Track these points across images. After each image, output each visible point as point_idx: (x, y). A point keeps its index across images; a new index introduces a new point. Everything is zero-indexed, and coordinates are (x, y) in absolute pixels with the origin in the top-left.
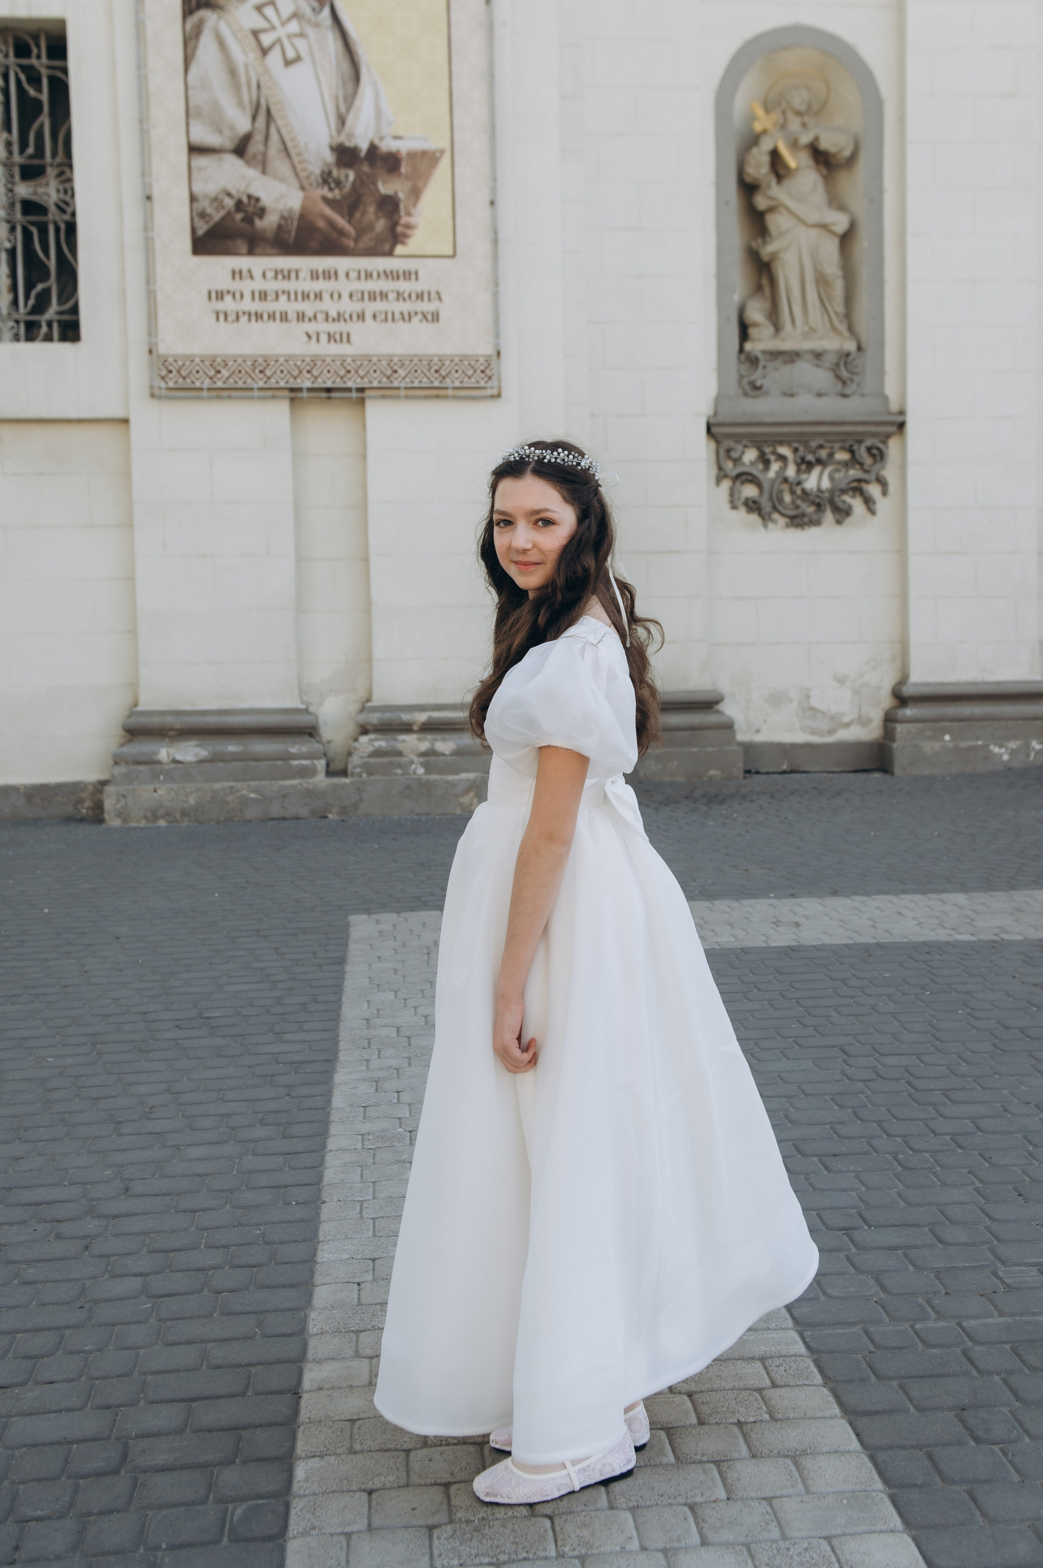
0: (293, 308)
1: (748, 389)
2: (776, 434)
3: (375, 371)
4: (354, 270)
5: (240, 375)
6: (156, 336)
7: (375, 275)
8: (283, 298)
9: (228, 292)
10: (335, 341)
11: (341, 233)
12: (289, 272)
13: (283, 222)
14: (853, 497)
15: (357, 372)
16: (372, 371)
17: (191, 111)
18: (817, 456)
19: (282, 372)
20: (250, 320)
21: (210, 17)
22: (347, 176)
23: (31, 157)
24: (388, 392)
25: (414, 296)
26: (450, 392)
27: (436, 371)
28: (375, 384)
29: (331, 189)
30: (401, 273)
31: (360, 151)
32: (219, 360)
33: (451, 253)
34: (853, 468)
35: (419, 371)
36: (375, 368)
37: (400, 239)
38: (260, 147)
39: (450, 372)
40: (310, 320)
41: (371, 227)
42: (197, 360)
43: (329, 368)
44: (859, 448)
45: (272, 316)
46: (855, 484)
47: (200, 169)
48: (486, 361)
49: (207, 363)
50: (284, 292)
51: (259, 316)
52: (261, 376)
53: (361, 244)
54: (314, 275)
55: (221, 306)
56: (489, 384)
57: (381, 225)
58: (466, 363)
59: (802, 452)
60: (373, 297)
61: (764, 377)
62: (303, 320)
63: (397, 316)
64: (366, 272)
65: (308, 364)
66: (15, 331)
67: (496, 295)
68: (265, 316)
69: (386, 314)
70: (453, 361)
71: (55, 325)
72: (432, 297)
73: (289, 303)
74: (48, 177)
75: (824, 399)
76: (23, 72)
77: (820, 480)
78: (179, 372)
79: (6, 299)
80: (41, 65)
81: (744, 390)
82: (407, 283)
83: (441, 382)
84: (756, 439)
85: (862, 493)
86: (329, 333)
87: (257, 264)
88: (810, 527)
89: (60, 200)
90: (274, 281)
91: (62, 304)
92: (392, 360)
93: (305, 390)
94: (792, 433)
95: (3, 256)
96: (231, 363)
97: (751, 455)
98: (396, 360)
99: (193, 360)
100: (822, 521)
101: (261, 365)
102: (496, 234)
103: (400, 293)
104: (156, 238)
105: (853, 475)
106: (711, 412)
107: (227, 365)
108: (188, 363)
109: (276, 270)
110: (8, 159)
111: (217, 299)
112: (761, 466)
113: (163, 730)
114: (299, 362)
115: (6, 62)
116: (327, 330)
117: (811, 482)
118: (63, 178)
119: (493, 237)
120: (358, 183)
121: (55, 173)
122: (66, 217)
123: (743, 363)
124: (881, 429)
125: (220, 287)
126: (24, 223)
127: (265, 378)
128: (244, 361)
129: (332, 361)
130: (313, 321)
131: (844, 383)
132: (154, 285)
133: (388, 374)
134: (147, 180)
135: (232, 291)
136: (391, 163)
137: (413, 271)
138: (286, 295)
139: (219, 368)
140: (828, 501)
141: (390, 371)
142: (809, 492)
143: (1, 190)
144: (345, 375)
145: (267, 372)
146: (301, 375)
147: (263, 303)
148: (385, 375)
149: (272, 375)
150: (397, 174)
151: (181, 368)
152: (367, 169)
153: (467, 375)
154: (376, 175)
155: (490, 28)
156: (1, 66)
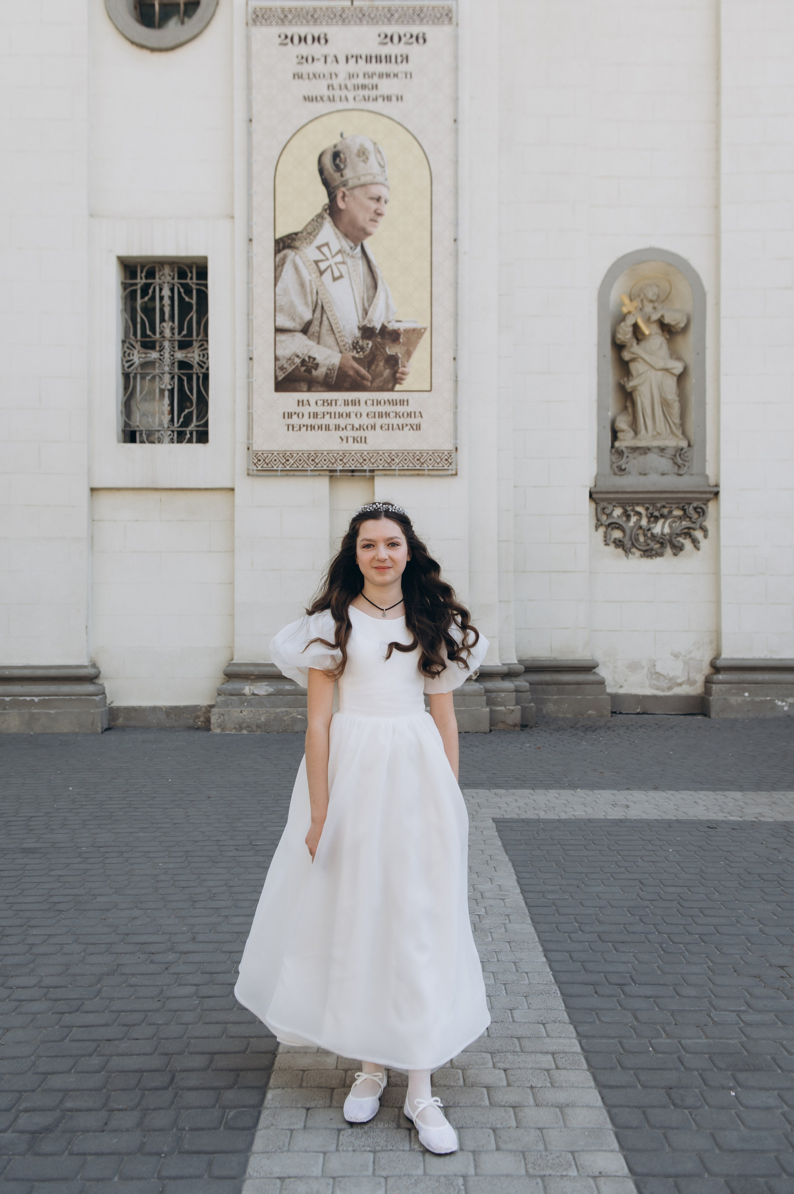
0: (332, 422)
1: (616, 470)
2: (634, 499)
3: (381, 460)
4: (370, 400)
5: (300, 463)
6: (252, 440)
7: (382, 402)
8: (327, 417)
9: (295, 413)
10: (358, 442)
11: (363, 378)
12: (331, 401)
13: (329, 372)
14: (685, 539)
15: (370, 460)
16: (378, 460)
17: (277, 309)
18: (661, 512)
19: (325, 460)
20: (307, 430)
22: (368, 344)
23: (184, 336)
24: (388, 472)
25: (405, 415)
26: (426, 472)
27: (418, 460)
28: (381, 467)
29: (358, 352)
30: (398, 401)
32: (288, 453)
33: (429, 389)
34: (684, 520)
35: (408, 460)
36: (381, 457)
37: (399, 380)
38: (317, 328)
39: (426, 460)
40: (343, 429)
41: (381, 374)
42: (275, 453)
43: (353, 457)
44: (689, 507)
45: (320, 427)
46: (686, 531)
47: (281, 342)
48: (448, 453)
49: (281, 455)
50: (328, 413)
51: (312, 428)
52: (313, 463)
53: (375, 384)
54: (346, 403)
55: (290, 421)
56: (450, 468)
57: (387, 372)
58: (436, 454)
59: (650, 511)
60: (381, 415)
61: (627, 463)
62: (339, 430)
63: (395, 426)
64: (377, 400)
65: (341, 456)
66: (171, 437)
67: (455, 414)
68: (316, 427)
69: (388, 425)
70: (428, 453)
71: (194, 434)
72: (417, 415)
73: (331, 420)
74: (194, 347)
75: (665, 477)
76: (182, 287)
77: (663, 527)
78: (264, 460)
79: (166, 418)
80: (193, 283)
81: (614, 471)
82: (402, 407)
83: (420, 466)
84: (622, 502)
85: (690, 536)
86: (354, 437)
87: (312, 396)
88: (656, 557)
89: (200, 361)
90: (322, 407)
91: (200, 421)
92: (391, 453)
93: (338, 471)
94: (645, 498)
95: (167, 393)
96: (295, 455)
97: (618, 512)
98: (393, 453)
99: (273, 454)
100: (664, 553)
101: (313, 456)
102: (457, 377)
103: (398, 413)
104: (254, 382)
105: (685, 525)
106: (593, 485)
107: (292, 456)
108: (270, 455)
109: (324, 400)
110: (171, 337)
111: (288, 418)
112: (624, 519)
113: (247, 675)
114: (335, 455)
115: (172, 281)
116: (353, 435)
117: (657, 529)
118: (202, 348)
119: (455, 379)
120: (374, 348)
121: (198, 345)
122: (204, 371)
123: (613, 454)
124: (703, 496)
125: (290, 410)
126: (180, 375)
127: (315, 464)
128: (303, 454)
129: (355, 453)
130: (345, 430)
131: (679, 467)
132: (252, 409)
133: (389, 461)
134: (251, 348)
135: (297, 412)
136: (394, 336)
137: (405, 400)
138: (329, 415)
139: (288, 458)
140: (668, 541)
141: (390, 460)
142: (656, 535)
143: (167, 355)
144: (362, 462)
145: (316, 460)
146: (336, 462)
147: (315, 420)
148: (387, 462)
149: (319, 462)
150: (397, 343)
151: (266, 458)
152: (379, 340)
153: (436, 462)
154: (385, 343)
155: (456, 255)
156: (170, 284)
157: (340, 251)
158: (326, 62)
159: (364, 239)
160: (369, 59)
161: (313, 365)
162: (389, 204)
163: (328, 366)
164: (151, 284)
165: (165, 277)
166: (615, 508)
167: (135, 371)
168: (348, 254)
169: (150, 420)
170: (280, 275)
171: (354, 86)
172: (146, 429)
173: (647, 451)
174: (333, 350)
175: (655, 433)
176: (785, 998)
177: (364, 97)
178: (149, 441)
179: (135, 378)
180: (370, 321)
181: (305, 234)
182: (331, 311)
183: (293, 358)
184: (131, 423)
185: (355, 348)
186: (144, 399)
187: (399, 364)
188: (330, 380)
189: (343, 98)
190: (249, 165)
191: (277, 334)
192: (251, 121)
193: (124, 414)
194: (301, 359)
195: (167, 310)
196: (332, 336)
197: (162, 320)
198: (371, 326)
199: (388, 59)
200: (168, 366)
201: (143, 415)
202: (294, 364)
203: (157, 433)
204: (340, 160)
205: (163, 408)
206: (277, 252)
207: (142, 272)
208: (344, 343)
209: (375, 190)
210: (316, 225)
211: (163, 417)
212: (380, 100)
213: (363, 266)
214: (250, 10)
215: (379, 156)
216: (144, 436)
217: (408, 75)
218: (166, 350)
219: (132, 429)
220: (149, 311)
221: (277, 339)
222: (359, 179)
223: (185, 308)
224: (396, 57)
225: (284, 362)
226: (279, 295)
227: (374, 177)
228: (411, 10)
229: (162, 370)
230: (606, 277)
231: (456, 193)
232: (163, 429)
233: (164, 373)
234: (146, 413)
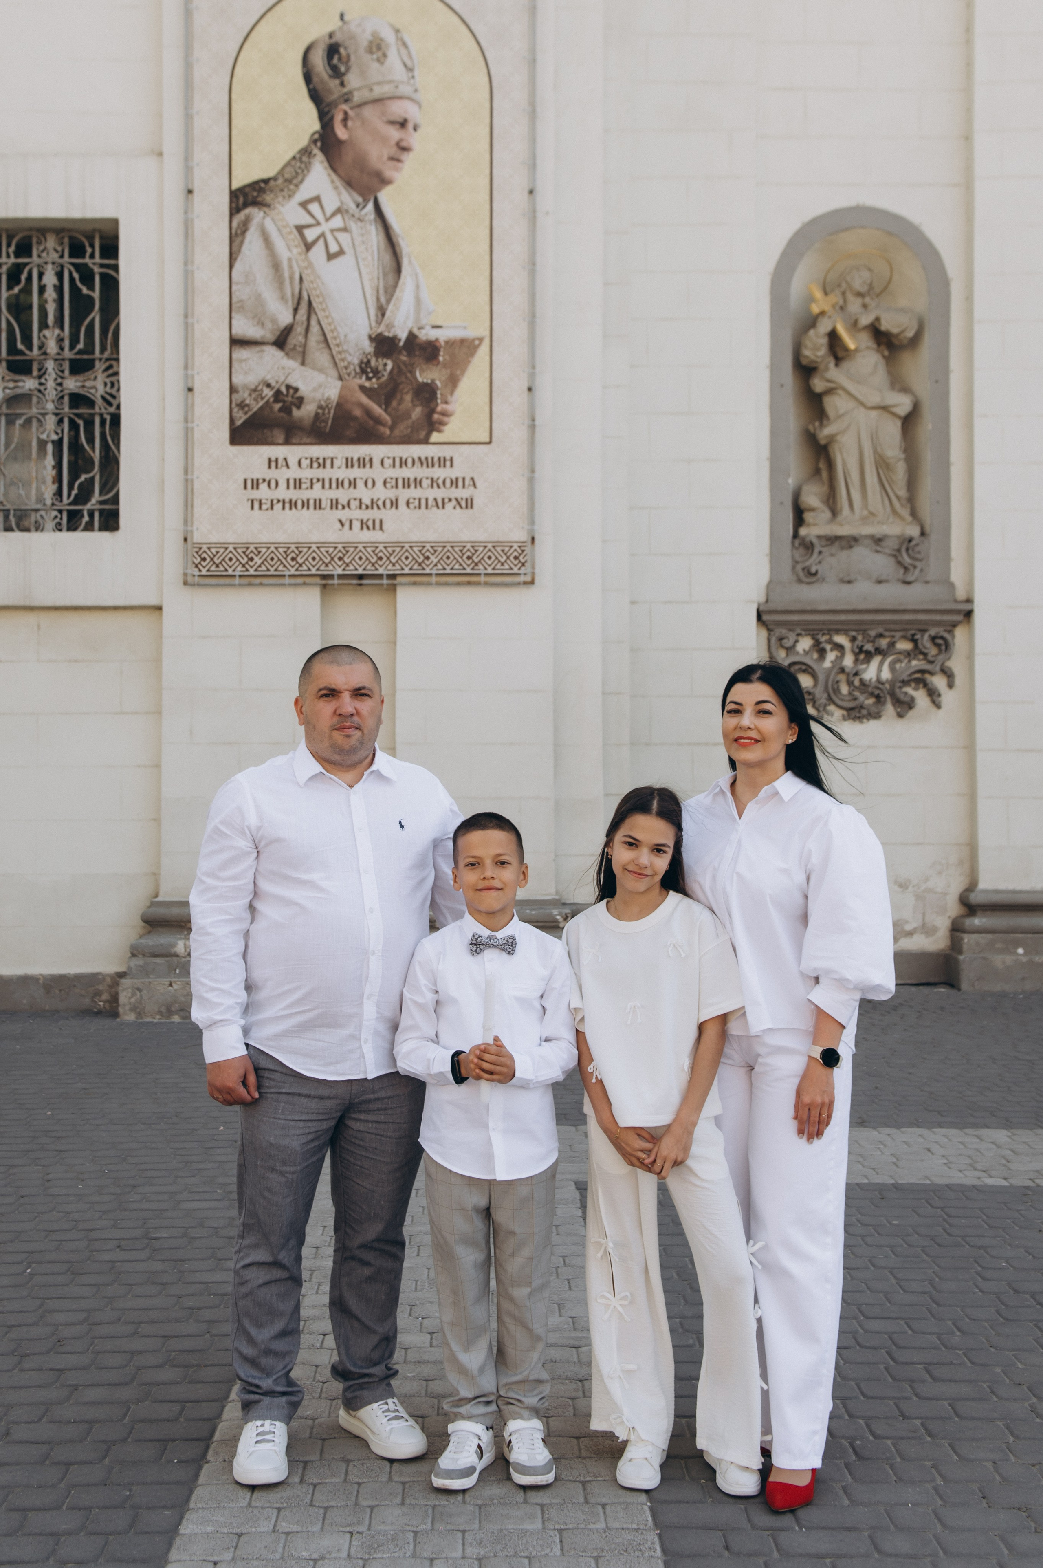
0: (326, 495)
1: (802, 575)
2: (832, 622)
3: (407, 558)
4: (389, 458)
5: (272, 562)
6: (192, 526)
7: (410, 462)
8: (318, 486)
9: (264, 480)
10: (368, 528)
11: (378, 421)
12: (324, 459)
13: (320, 411)
14: (916, 689)
15: (388, 558)
16: (403, 558)
17: (234, 307)
18: (877, 645)
19: (314, 559)
20: (284, 508)
21: (256, 214)
22: (385, 365)
23: (80, 352)
24: (419, 579)
25: (448, 483)
26: (482, 579)
27: (469, 558)
28: (407, 571)
29: (368, 379)
30: (436, 459)
31: (400, 340)
32: (252, 547)
33: (488, 440)
34: (914, 659)
35: (452, 558)
36: (407, 554)
37: (437, 425)
38: (301, 339)
39: (482, 558)
40: (344, 507)
41: (407, 415)
42: (231, 548)
43: (360, 554)
44: (922, 636)
45: (306, 504)
46: (918, 675)
47: (241, 361)
48: (520, 547)
49: (240, 550)
50: (318, 480)
51: (293, 504)
52: (293, 563)
53: (397, 432)
54: (349, 463)
55: (255, 494)
56: (523, 571)
57: (417, 412)
58: (499, 549)
59: (859, 642)
60: (407, 484)
61: (820, 562)
62: (337, 508)
63: (430, 502)
64: (401, 458)
65: (340, 551)
66: (58, 520)
67: (531, 481)
68: (300, 504)
69: (420, 500)
70: (485, 547)
71: (97, 515)
72: (467, 482)
73: (323, 491)
74: (96, 371)
75: (883, 586)
76: (77, 271)
77: (880, 670)
78: (212, 559)
79: (49, 490)
80: (94, 264)
81: (798, 576)
82: (442, 470)
83: (473, 569)
84: (811, 627)
85: (925, 685)
86: (362, 521)
87: (293, 453)
88: (868, 720)
89: (106, 393)
90: (309, 469)
91: (104, 494)
92: (424, 547)
93: (336, 577)
94: (848, 621)
95: (50, 448)
96: (264, 550)
97: (805, 644)
98: (428, 546)
99: (227, 548)
100: (881, 714)
101: (294, 552)
102: (533, 420)
103: (435, 479)
104: (196, 429)
105: (916, 666)
106: (762, 599)
107: (259, 552)
108: (222, 550)
109: (311, 459)
110: (59, 354)
111: (253, 488)
112: (815, 656)
113: (182, 921)
114: (331, 550)
115: (60, 261)
116: (360, 517)
117: (870, 672)
118: (110, 372)
119: (530, 422)
120: (395, 372)
121: (104, 367)
122: (112, 410)
123: (797, 549)
124: (946, 618)
125: (256, 475)
126: (72, 416)
127: (297, 565)
128: (276, 548)
129: (365, 547)
130: (347, 509)
131: (906, 569)
132: (192, 474)
133: (420, 560)
134: (190, 372)
135: (267, 479)
136: (430, 351)
137: (448, 458)
138: (320, 484)
139: (252, 555)
140: (889, 693)
141: (422, 558)
142: (867, 683)
143: (51, 384)
144: (376, 562)
145: (299, 559)
146: (333, 562)
147: (297, 491)
148: (417, 561)
149: (304, 562)
150: (435, 362)
151: (214, 556)
152: (404, 358)
153: (499, 561)
154: (414, 364)
155: (533, 217)
156: (56, 265)
157: (339, 211)
159: (379, 190)
161: (295, 401)
162: (420, 131)
163: (320, 401)
164: (25, 265)
165: (48, 254)
166: (800, 638)
168: (353, 216)
169: (22, 492)
170: (239, 251)
172: (16, 507)
173: (853, 543)
174: (326, 374)
175: (865, 513)
178: (21, 526)
180: (389, 326)
182: (324, 310)
183: (260, 388)
185: (363, 371)
186: (12, 457)
187: (437, 398)
188: (323, 424)
190: (188, 66)
194: (275, 390)
195: (51, 308)
196: (327, 351)
197: (44, 325)
198: (391, 335)
200: (53, 401)
201: (12, 483)
202: (262, 398)
203: (33, 514)
204: (340, 59)
205: (45, 472)
206: (234, 211)
207: (9, 245)
208: (346, 364)
209: (398, 109)
210: (300, 168)
211: (43, 487)
213: (377, 234)
215: (403, 51)
216: (12, 518)
218: (49, 375)
220: (21, 310)
221: (234, 356)
222: (371, 90)
223: (82, 305)
225: (246, 395)
226: (238, 283)
227: (397, 87)
229: (43, 408)
230: (784, 254)
231: (533, 114)
232: (43, 507)
233: (46, 414)
234: (15, 480)
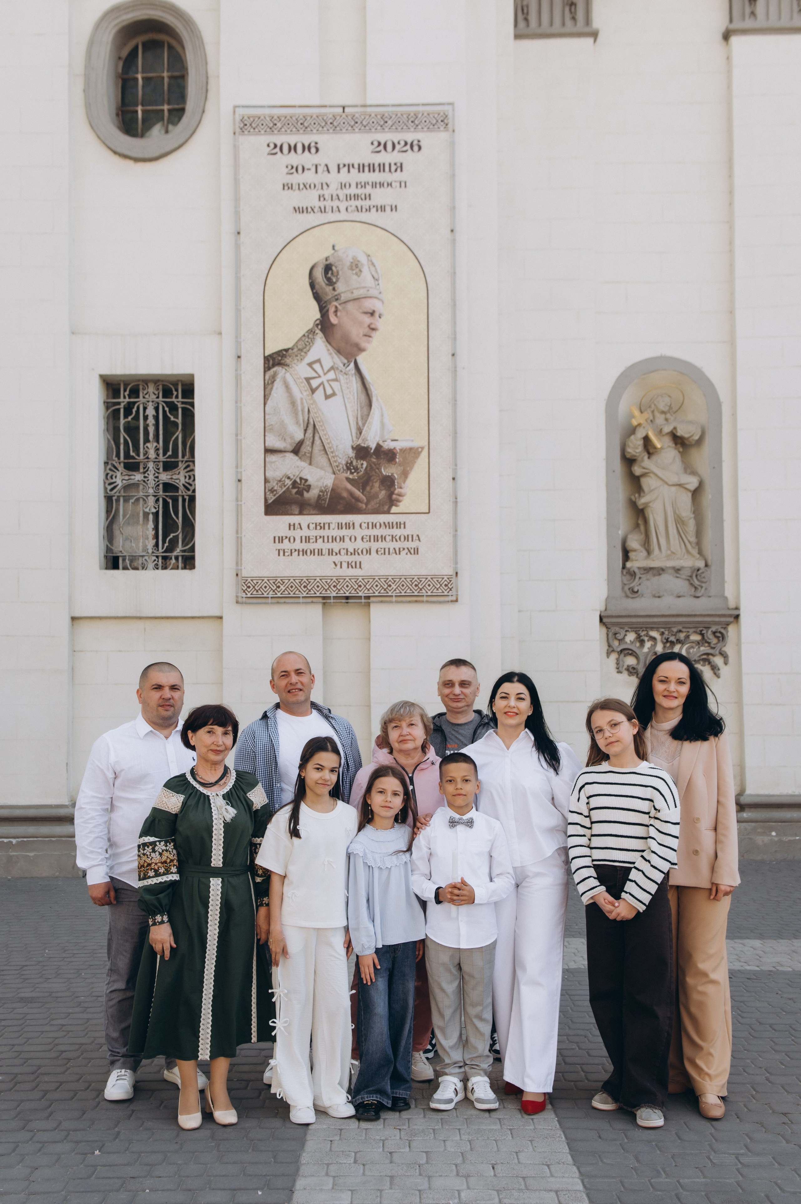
0: (326, 546)
1: (628, 593)
2: (649, 623)
4: (365, 523)
5: (292, 589)
6: (241, 566)
7: (378, 525)
8: (320, 541)
10: (352, 567)
11: (358, 500)
12: (324, 524)
13: (321, 494)
15: (365, 586)
16: (374, 586)
17: (267, 429)
18: (677, 637)
19: (318, 587)
20: (299, 555)
22: (362, 464)
23: (169, 457)
24: (385, 598)
25: (402, 538)
26: (425, 599)
27: (416, 585)
28: (377, 594)
29: (352, 473)
30: (394, 523)
31: (371, 449)
32: (279, 579)
33: (427, 511)
34: (703, 645)
35: (405, 586)
36: (377, 583)
37: (395, 502)
38: (309, 449)
39: (425, 586)
41: (376, 496)
42: (265, 580)
43: (347, 583)
44: (707, 632)
45: (312, 552)
46: (704, 657)
47: (271, 462)
48: (448, 578)
49: (271, 581)
50: (320, 537)
51: (305, 552)
52: (305, 589)
53: (369, 506)
54: (340, 526)
55: (281, 546)
56: (450, 593)
57: (383, 494)
58: (435, 580)
59: (666, 635)
60: (376, 539)
61: (640, 585)
62: (332, 555)
63: (391, 550)
64: (373, 523)
65: (334, 582)
66: (156, 562)
67: (455, 536)
68: (309, 552)
69: (385, 549)
70: (427, 578)
71: (180, 559)
72: (414, 538)
73: (324, 544)
74: (180, 469)
75: (681, 599)
76: (167, 406)
78: (254, 587)
79: (151, 543)
80: (178, 402)
81: (626, 593)
82: (399, 530)
83: (418, 592)
84: (635, 626)
85: (710, 663)
86: (348, 562)
89: (186, 482)
90: (314, 530)
91: (185, 546)
92: (388, 579)
93: (332, 598)
94: (659, 622)
95: (151, 517)
96: (286, 581)
97: (631, 637)
98: (390, 578)
99: (263, 580)
101: (305, 583)
102: (456, 498)
103: (394, 536)
104: (243, 505)
105: (703, 650)
106: (603, 609)
107: (284, 582)
108: (261, 581)
109: (316, 524)
110: (156, 458)
111: (279, 542)
112: (638, 644)
114: (329, 581)
115: (157, 400)
116: (347, 560)
118: (188, 469)
119: (454, 500)
120: (368, 469)
121: (184, 466)
122: (190, 493)
123: (625, 576)
124: (722, 619)
125: (281, 535)
126: (164, 497)
127: (307, 591)
128: (294, 580)
129: (350, 579)
130: (338, 554)
131: (696, 588)
132: (241, 534)
134: (239, 470)
135: (288, 537)
136: (390, 456)
137: (402, 522)
138: (322, 539)
139: (279, 584)
141: (386, 586)
143: (151, 477)
144: (357, 588)
145: (308, 587)
146: (330, 589)
147: (307, 544)
148: (383, 588)
149: (312, 589)
150: (393, 463)
151: (255, 585)
152: (374, 460)
153: (436, 587)
154: (380, 463)
155: (454, 371)
156: (154, 403)
157: (332, 368)
158: (316, 172)
159: (357, 355)
160: (361, 168)
161: (305, 487)
162: (382, 318)
163: (321, 487)
164: (135, 403)
165: (149, 396)
166: (627, 634)
167: (117, 494)
168: (341, 371)
169: (134, 545)
170: (270, 394)
171: (347, 195)
172: (129, 554)
174: (324, 470)
176: (784, 1142)
177: (357, 207)
178: (133, 566)
179: (118, 501)
180: (365, 440)
181: (295, 350)
182: (323, 430)
184: (113, 548)
185: (348, 468)
186: (128, 523)
188: (323, 502)
189: (335, 208)
190: (238, 279)
191: (266, 455)
192: (239, 233)
193: (106, 538)
194: (292, 481)
195: (151, 429)
196: (326, 456)
197: (146, 440)
198: (365, 446)
199: (382, 167)
200: (153, 488)
201: (127, 539)
202: (285, 486)
203: (140, 559)
204: (332, 274)
205: (147, 532)
206: (266, 370)
207: (125, 391)
208: (337, 464)
209: (369, 305)
210: (308, 342)
211: (147, 541)
212: (373, 210)
213: (357, 383)
214: (238, 118)
215: (372, 268)
216: (128, 562)
217: (403, 184)
218: (150, 471)
219: (115, 555)
220: (132, 430)
221: (267, 459)
222: (352, 293)
223: (170, 427)
224: (390, 165)
225: (275, 484)
226: (269, 414)
227: (368, 291)
228: (405, 116)
229: (147, 492)
230: (614, 387)
231: (454, 306)
232: (147, 554)
233: (149, 496)
234: (129, 537)
